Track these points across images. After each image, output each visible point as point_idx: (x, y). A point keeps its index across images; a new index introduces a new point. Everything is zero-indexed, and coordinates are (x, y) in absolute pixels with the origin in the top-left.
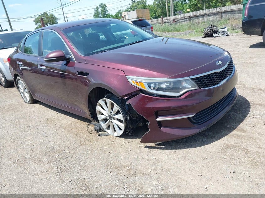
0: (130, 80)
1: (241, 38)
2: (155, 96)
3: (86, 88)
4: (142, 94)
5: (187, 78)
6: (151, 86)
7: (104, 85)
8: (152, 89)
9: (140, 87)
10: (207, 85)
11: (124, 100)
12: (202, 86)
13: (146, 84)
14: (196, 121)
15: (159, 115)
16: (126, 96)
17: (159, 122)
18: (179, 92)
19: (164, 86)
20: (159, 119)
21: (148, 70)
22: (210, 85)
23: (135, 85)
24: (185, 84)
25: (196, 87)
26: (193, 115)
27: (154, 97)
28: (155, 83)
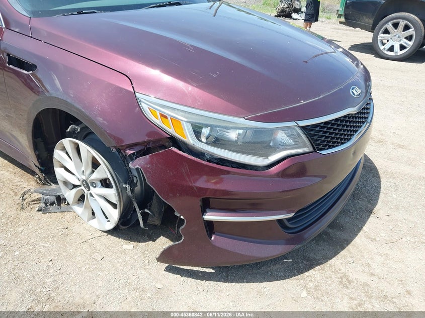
0: (144, 107)
1: (334, 29)
2: (208, 161)
3: (32, 97)
4: (174, 149)
5: (293, 124)
6: (200, 133)
7: (73, 106)
8: (204, 139)
9: (171, 131)
10: (331, 144)
11: (125, 157)
12: (321, 147)
13: (190, 126)
14: (292, 224)
15: (211, 206)
16: (130, 147)
17: (210, 225)
18: (266, 156)
19: (233, 135)
20: (209, 216)
21: (197, 87)
22: (335, 145)
23: (158, 121)
24: (281, 136)
25: (305, 146)
26: (291, 215)
27: (205, 163)
28: (212, 127)
